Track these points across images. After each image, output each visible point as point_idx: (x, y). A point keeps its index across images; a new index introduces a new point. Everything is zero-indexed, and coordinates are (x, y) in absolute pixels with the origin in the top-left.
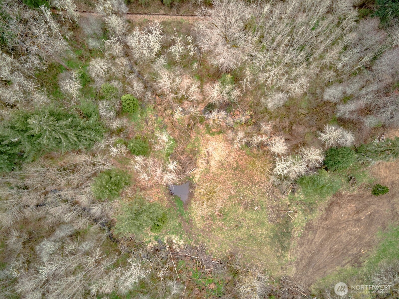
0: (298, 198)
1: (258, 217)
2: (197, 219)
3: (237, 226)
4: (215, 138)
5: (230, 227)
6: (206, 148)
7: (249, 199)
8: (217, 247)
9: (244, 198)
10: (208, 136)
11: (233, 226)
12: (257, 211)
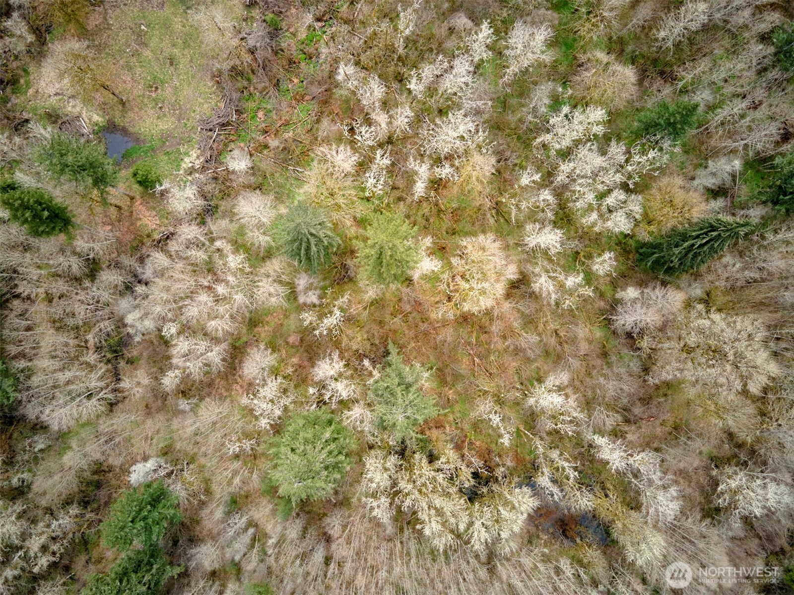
1: (157, 26)
2: (161, 127)
3: (171, 64)
4: (35, 81)
5: (173, 75)
6: (50, 96)
7: (131, 38)
8: (203, 99)
9: (130, 46)
10: (31, 91)
11: (172, 69)
12: (148, 26)
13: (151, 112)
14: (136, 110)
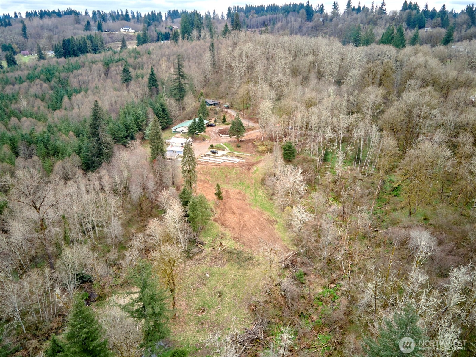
0: (209, 242)
1: (217, 275)
2: (198, 338)
3: (220, 297)
5: (219, 304)
7: (196, 281)
8: (238, 321)
9: (194, 284)
11: (219, 299)
12: (211, 274)
13: (193, 327)
14: (183, 324)
